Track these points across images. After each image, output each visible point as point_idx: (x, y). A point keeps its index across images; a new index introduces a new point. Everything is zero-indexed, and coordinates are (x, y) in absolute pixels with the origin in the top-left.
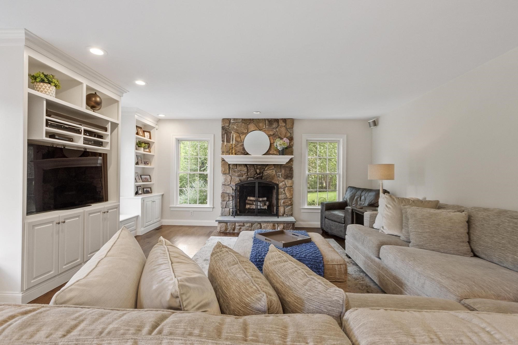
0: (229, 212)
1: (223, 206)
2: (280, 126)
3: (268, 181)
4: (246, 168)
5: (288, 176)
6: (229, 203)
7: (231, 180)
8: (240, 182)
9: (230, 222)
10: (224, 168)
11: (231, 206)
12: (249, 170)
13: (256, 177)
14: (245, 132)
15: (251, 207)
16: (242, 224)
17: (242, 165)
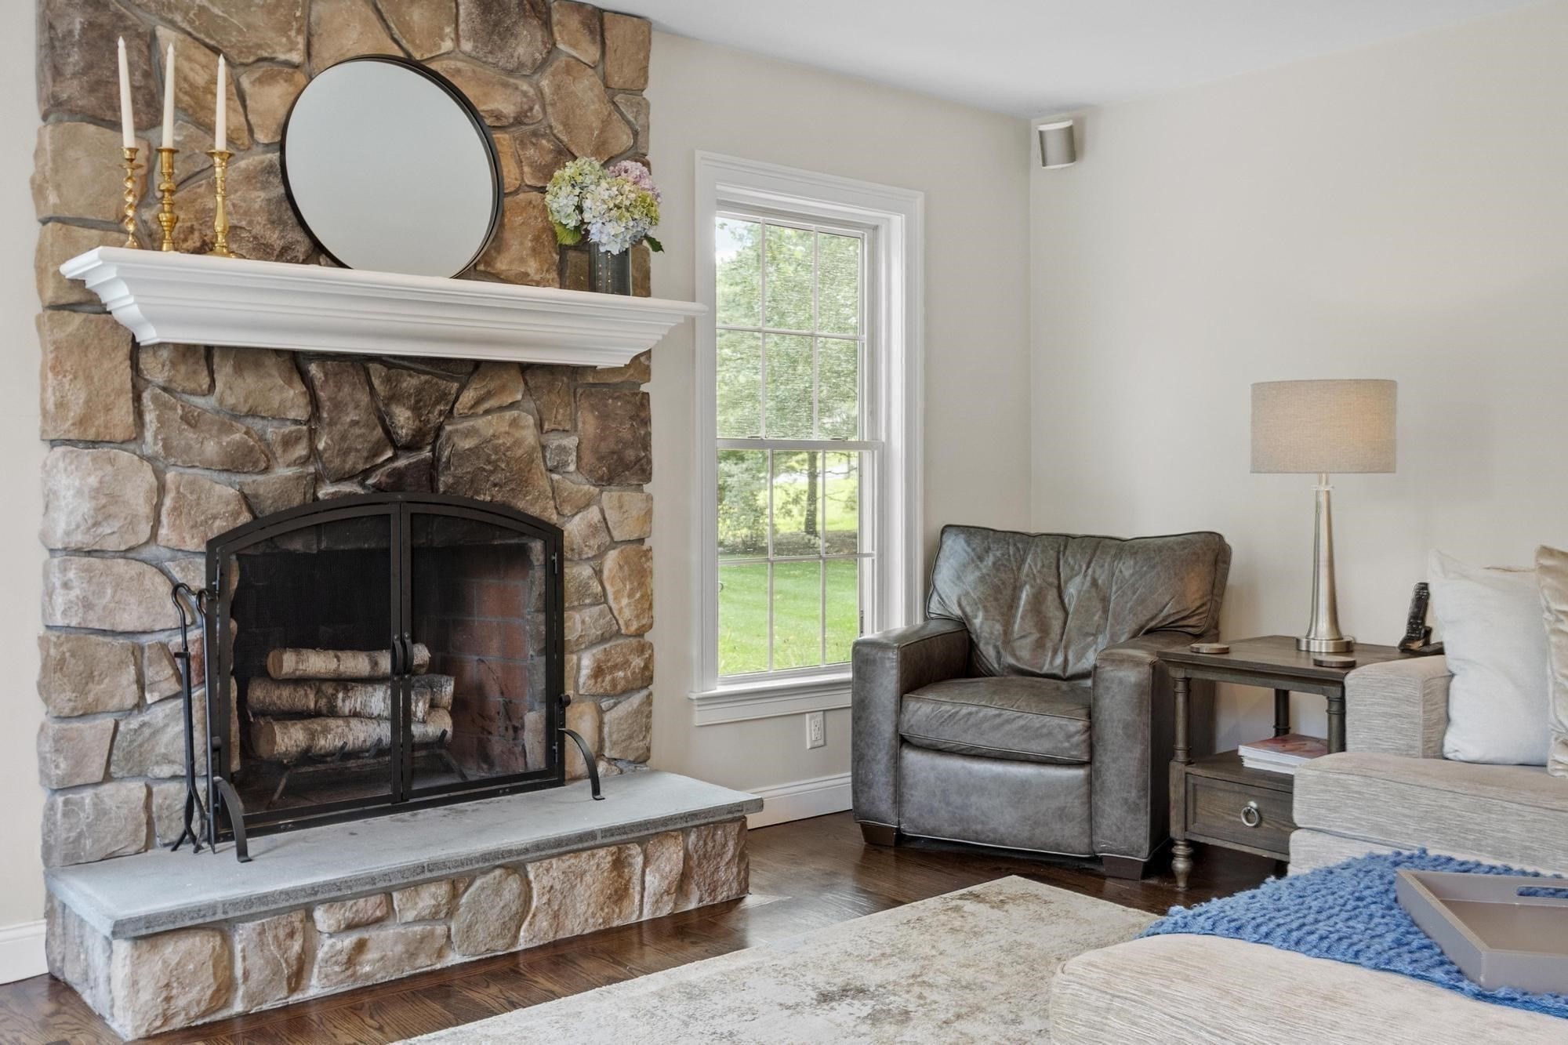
0: (143, 817)
1: (79, 761)
2: (563, 58)
3: (483, 502)
4: (300, 388)
5: (621, 459)
6: (147, 732)
7: (157, 509)
8: (245, 518)
9: (265, 914)
10: (89, 379)
11: (167, 759)
12: (327, 405)
13: (389, 475)
14: (282, 57)
15: (322, 742)
16: (369, 907)
17: (270, 362)
